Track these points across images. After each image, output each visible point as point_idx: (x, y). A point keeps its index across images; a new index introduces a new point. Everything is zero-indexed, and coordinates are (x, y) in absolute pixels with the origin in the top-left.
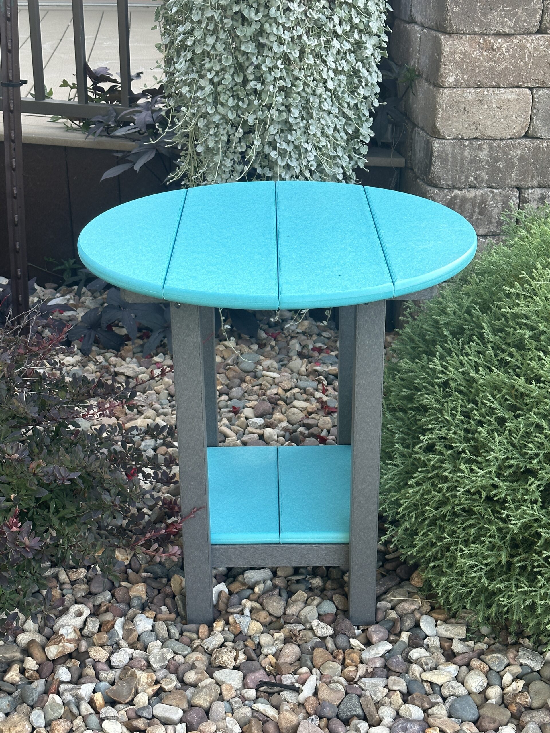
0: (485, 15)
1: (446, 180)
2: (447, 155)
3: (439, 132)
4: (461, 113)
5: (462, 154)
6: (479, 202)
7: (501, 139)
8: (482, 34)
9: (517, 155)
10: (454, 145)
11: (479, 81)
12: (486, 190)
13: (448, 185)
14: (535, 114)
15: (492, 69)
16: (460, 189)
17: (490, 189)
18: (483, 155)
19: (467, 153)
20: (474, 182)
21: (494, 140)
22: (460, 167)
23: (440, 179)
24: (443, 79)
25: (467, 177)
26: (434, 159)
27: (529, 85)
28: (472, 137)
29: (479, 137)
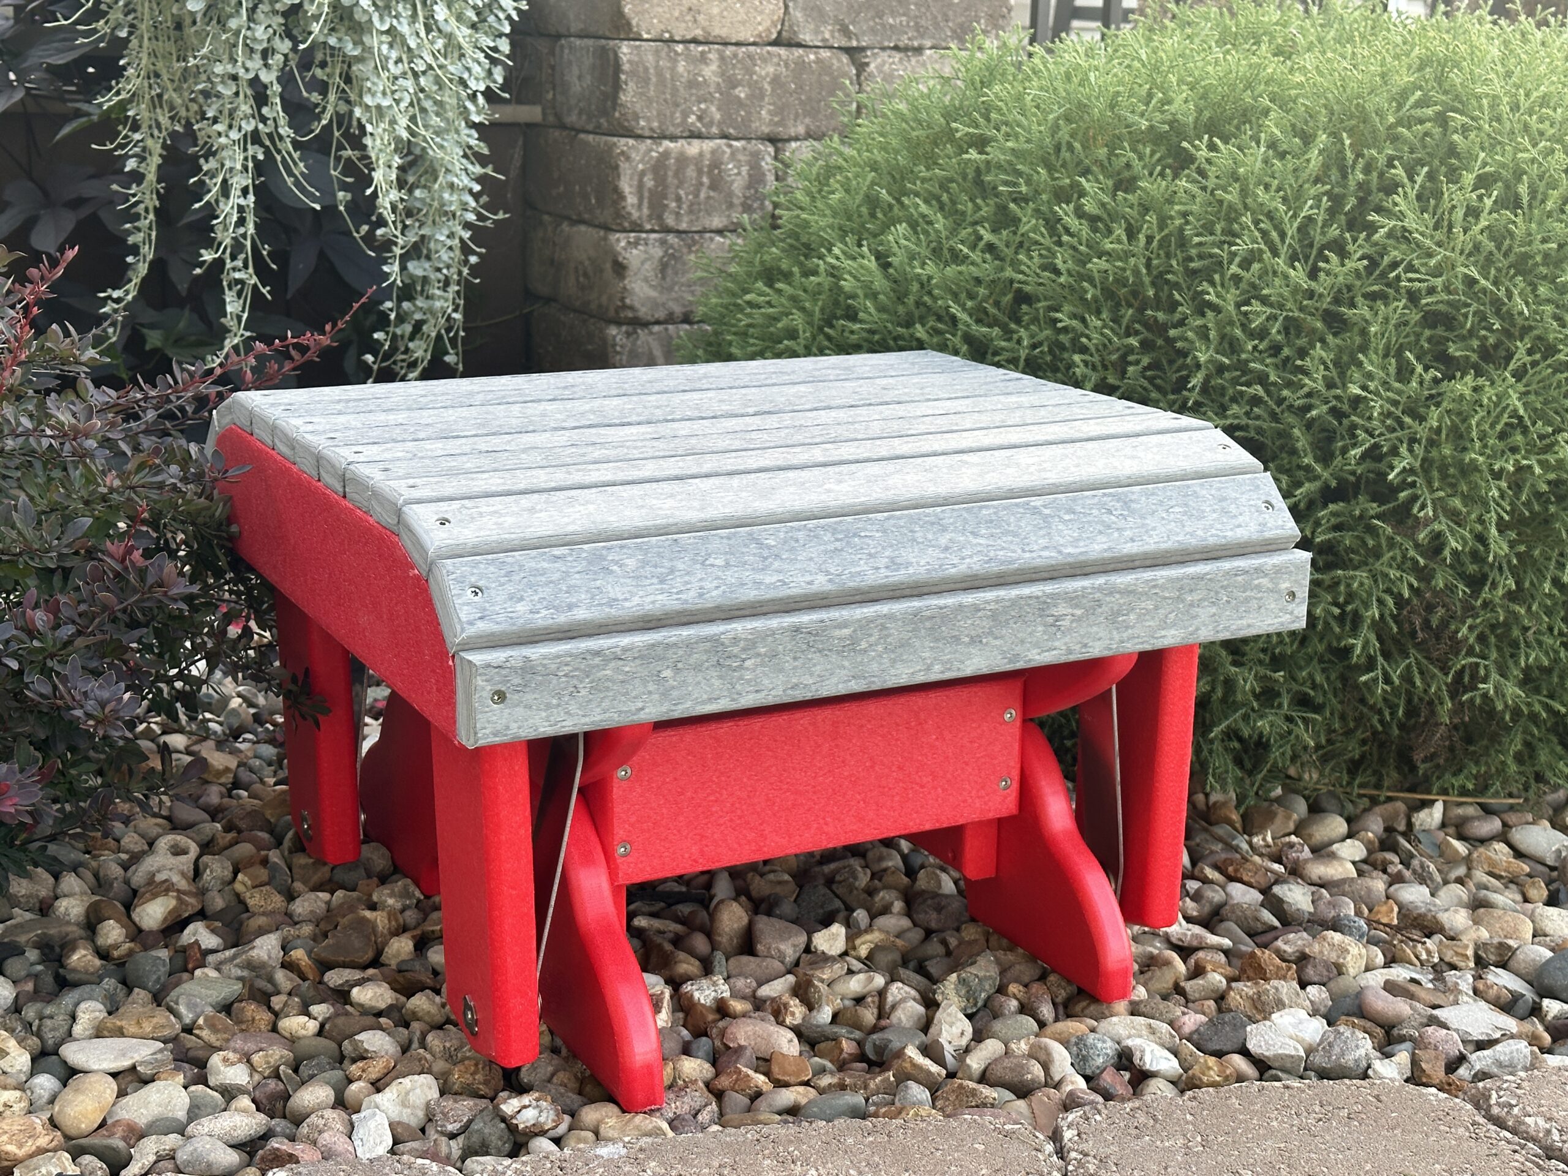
1: (648, 120)
2: (646, 69)
3: (629, 24)
5: (673, 69)
6: (709, 166)
7: (738, 44)
9: (767, 75)
10: (657, 52)
12: (718, 141)
13: (652, 130)
16: (673, 138)
17: (724, 141)
18: (710, 72)
19: (681, 66)
20: (698, 124)
21: (727, 44)
22: (673, 95)
23: (637, 118)
25: (685, 115)
26: (623, 77)
28: (688, 37)
29: (701, 38)
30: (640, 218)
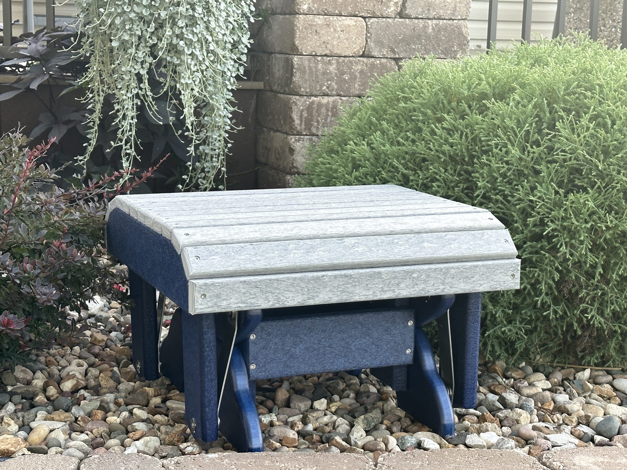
1: (305, 88)
2: (305, 67)
3: (297, 49)
4: (314, 34)
5: (316, 67)
6: (332, 108)
7: (345, 57)
9: (358, 69)
10: (309, 60)
11: (326, 10)
12: (336, 97)
13: (307, 92)
14: (369, 38)
15: (335, 1)
16: (316, 96)
17: (339, 97)
18: (332, 68)
19: (320, 66)
20: (327, 90)
21: (340, 57)
22: (316, 78)
23: (300, 87)
24: (299, 7)
25: (321, 86)
26: (294, 70)
27: (363, 14)
28: (323, 54)
29: (329, 54)
30: (301, 129)
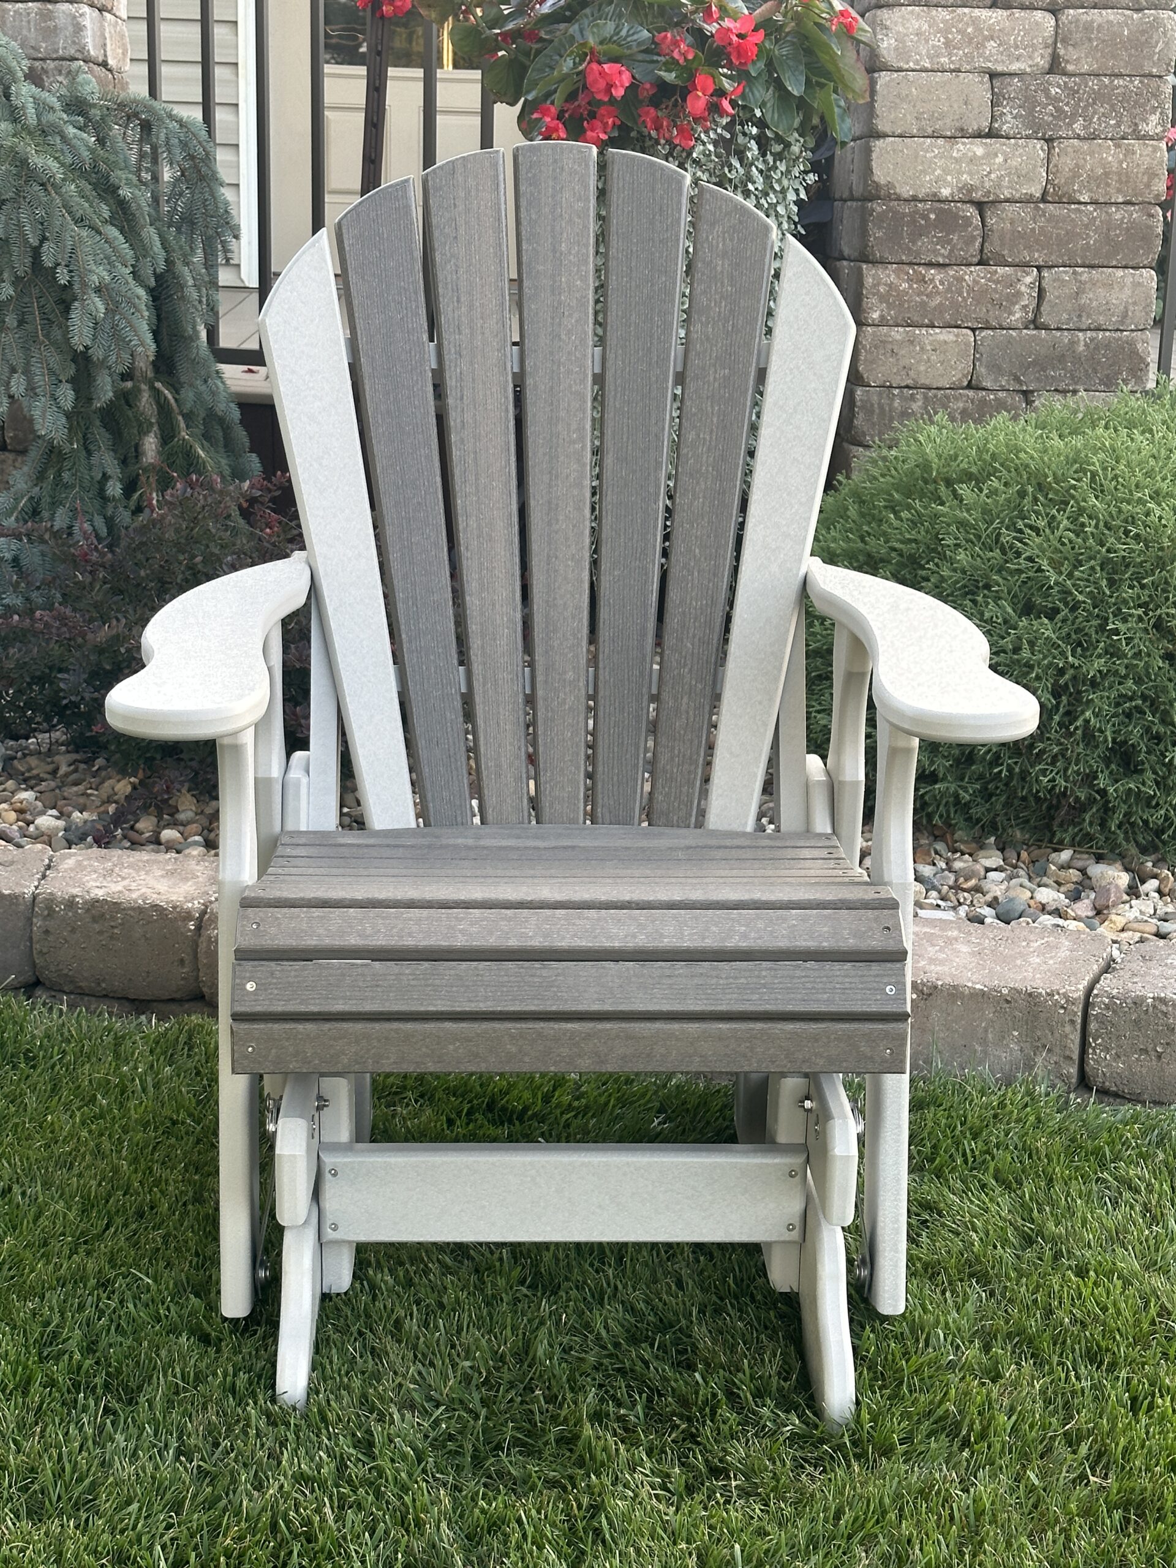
0: (914, 242)
1: (872, 436)
2: (872, 405)
4: (888, 355)
5: (890, 405)
7: (938, 389)
8: (911, 264)
9: (958, 408)
10: (880, 394)
11: (909, 319)
14: (979, 359)
15: (923, 304)
18: (917, 406)
19: (897, 403)
21: (930, 389)
23: (864, 435)
24: (866, 315)
26: (856, 410)
27: (970, 324)
28: (903, 385)
29: (911, 385)
